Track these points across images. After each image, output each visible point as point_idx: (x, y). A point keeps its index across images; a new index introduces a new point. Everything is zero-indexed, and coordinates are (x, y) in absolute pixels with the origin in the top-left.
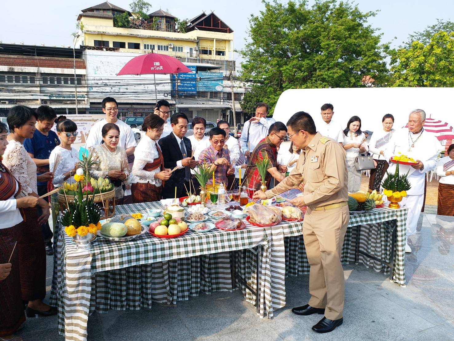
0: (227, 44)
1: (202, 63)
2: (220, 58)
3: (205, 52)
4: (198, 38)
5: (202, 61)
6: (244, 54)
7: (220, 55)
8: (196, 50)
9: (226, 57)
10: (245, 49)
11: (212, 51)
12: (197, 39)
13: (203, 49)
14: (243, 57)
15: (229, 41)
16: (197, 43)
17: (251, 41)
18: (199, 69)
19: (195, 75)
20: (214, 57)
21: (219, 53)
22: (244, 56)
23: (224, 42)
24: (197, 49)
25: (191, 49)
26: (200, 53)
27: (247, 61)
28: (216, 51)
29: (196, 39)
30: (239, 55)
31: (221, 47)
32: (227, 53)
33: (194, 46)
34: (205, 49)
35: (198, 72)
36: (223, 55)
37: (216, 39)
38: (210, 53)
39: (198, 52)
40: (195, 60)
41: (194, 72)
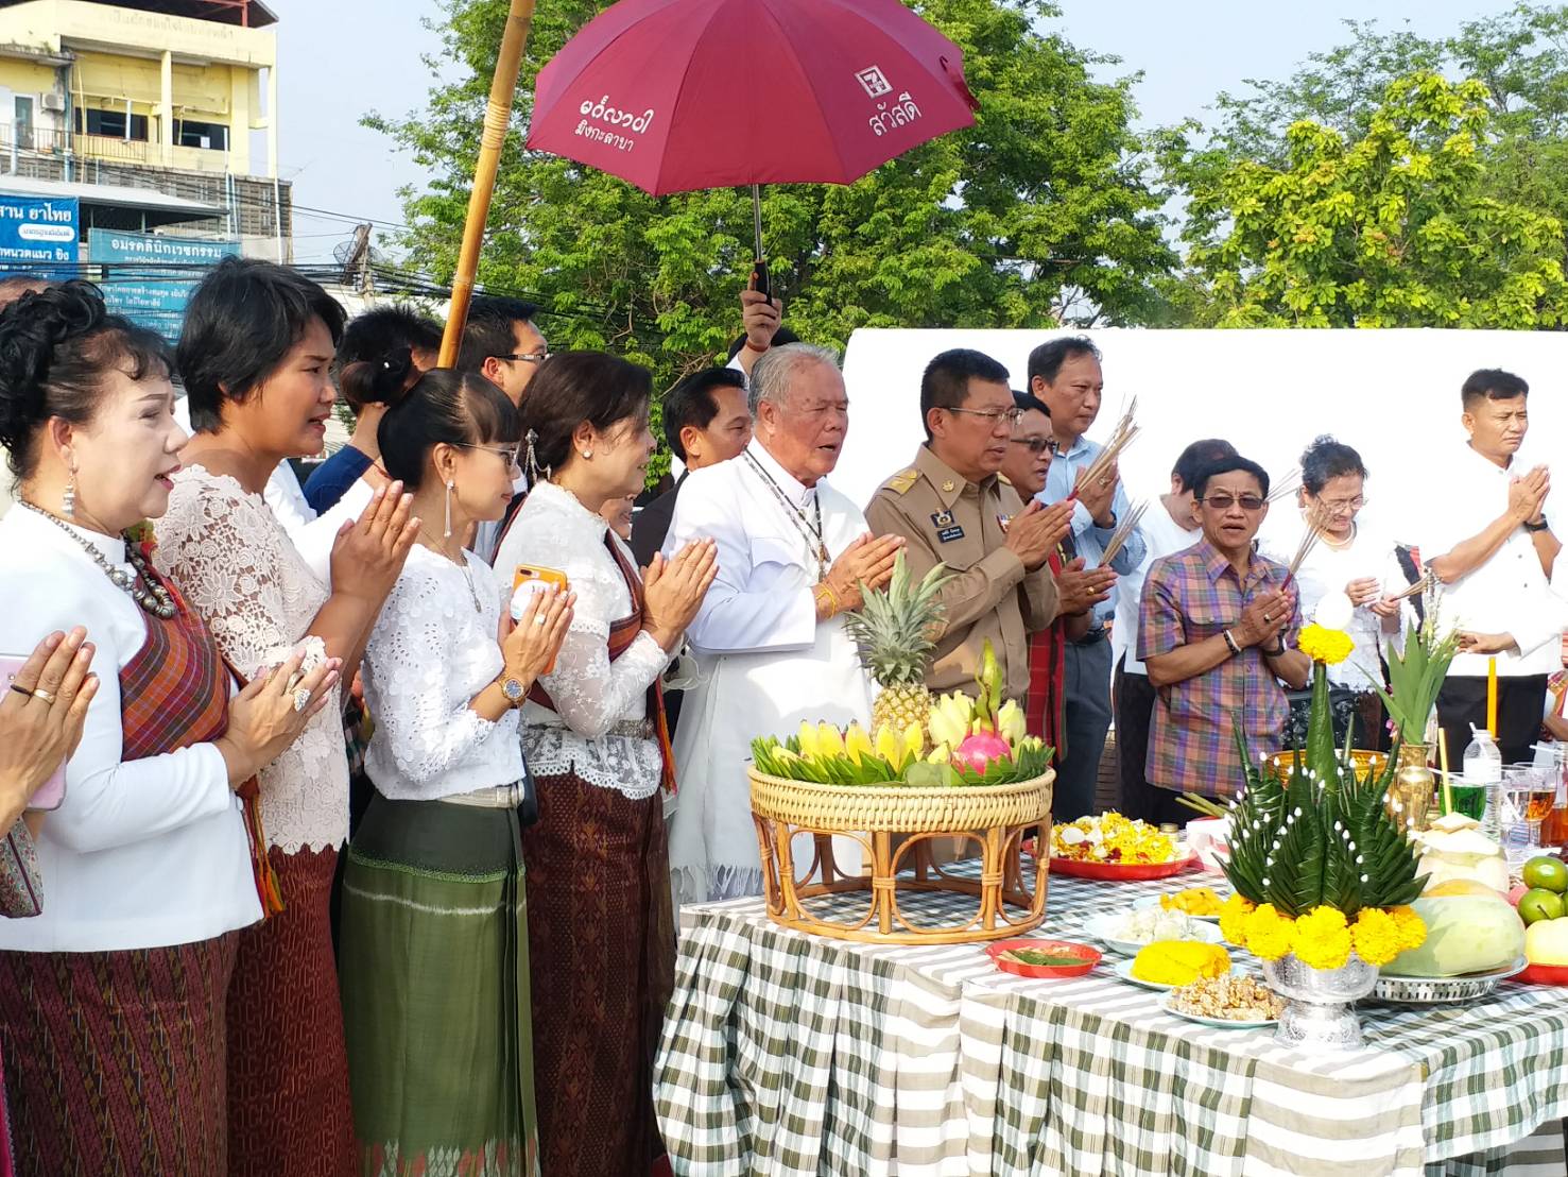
0: (239, 87)
1: (90, 181)
2: (200, 163)
3: (107, 123)
4: (67, 43)
5: (94, 169)
6: (429, 145)
7: (198, 145)
8: (55, 112)
9: (235, 161)
10: (427, 119)
11: (152, 122)
12: (63, 48)
13: (97, 107)
14: (421, 161)
15: (251, 70)
16: (63, 72)
18: (93, 215)
19: (71, 247)
20: (162, 152)
21: (190, 133)
22: (429, 155)
23: (222, 74)
24: (61, 106)
25: (23, 105)
26: (79, 130)
27: (437, 185)
28: (176, 122)
29: (56, 47)
30: (396, 145)
31: (206, 102)
32: (238, 135)
33: (41, 87)
34: (111, 108)
35: (91, 231)
36: (218, 144)
37: (174, 55)
38: (140, 130)
39: (68, 125)
40: (51, 168)
41: (68, 234)
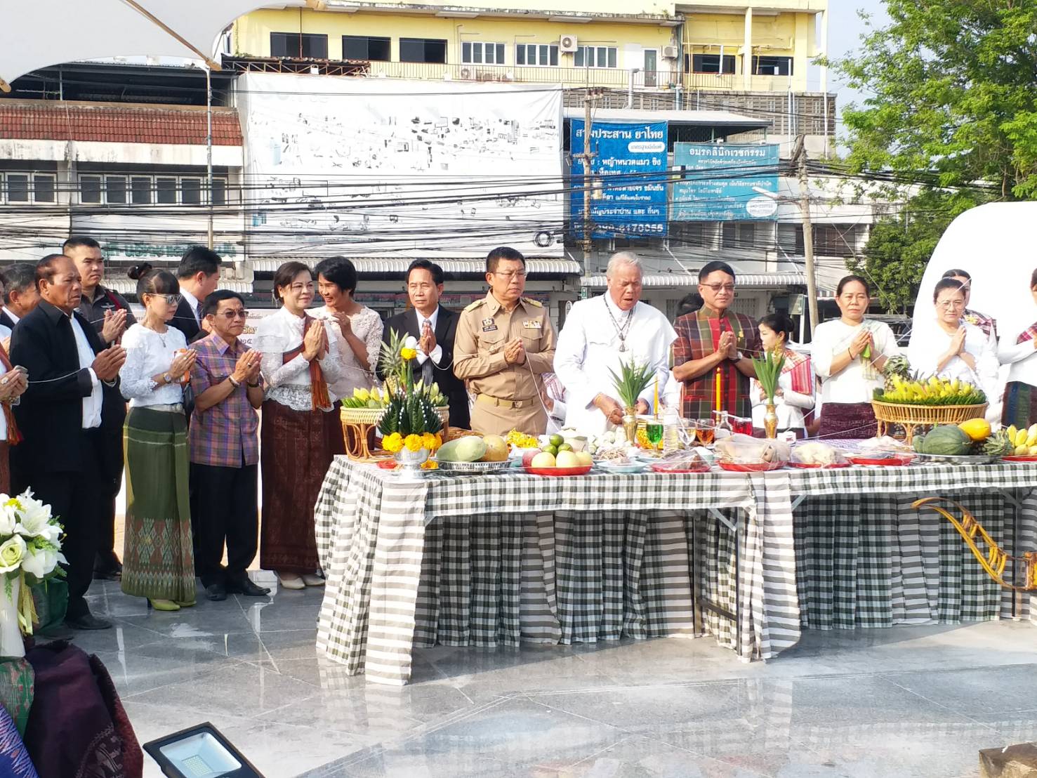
0: (801, 26)
1: (694, 108)
2: (772, 86)
3: (707, 64)
4: (680, 10)
5: (694, 99)
6: (859, 73)
7: (772, 73)
8: (671, 59)
9: (798, 82)
10: (858, 58)
11: (738, 60)
12: (677, 13)
13: (700, 52)
14: (853, 85)
15: (811, 15)
16: (677, 29)
17: (886, 22)
18: (678, 133)
19: (662, 156)
20: (745, 80)
21: (767, 65)
22: (858, 81)
23: (788, 20)
24: (675, 54)
25: (650, 55)
26: (687, 70)
27: (869, 102)
28: (754, 58)
29: (672, 13)
30: (837, 77)
31: (773, 44)
32: (801, 64)
33: (663, 43)
34: (709, 52)
35: (676, 144)
36: (784, 72)
37: (754, 9)
38: (730, 65)
39: (679, 67)
40: (667, 100)
41: (660, 147)
